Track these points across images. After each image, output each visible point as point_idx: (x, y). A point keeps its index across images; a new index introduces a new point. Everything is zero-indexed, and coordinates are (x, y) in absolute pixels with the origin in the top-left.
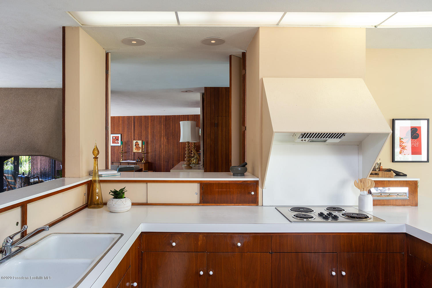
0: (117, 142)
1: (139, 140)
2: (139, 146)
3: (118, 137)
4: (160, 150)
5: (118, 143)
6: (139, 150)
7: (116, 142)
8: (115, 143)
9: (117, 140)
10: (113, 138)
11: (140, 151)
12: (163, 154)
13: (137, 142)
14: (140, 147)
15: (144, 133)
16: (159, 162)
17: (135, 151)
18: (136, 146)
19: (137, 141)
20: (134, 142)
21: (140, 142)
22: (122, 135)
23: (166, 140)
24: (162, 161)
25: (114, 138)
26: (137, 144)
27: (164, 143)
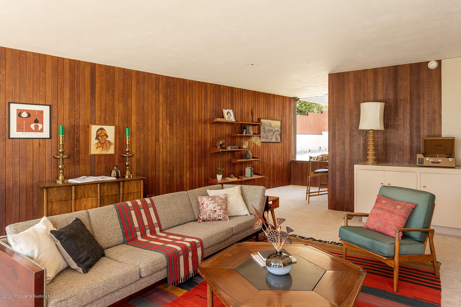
0: (37, 127)
1: (105, 124)
2: (108, 139)
3: (42, 112)
4: (157, 147)
5: (42, 131)
6: (108, 149)
7: (33, 126)
8: (29, 130)
9: (36, 121)
10: (19, 115)
11: (111, 151)
12: (163, 156)
13: (102, 129)
14: (109, 142)
15: (119, 108)
16: (154, 173)
17: (94, 150)
18: (100, 138)
19: (103, 127)
20: (94, 129)
21: (110, 131)
22: (55, 108)
23: (168, 127)
24: (161, 170)
25: (24, 115)
26: (101, 135)
27: (165, 134)
